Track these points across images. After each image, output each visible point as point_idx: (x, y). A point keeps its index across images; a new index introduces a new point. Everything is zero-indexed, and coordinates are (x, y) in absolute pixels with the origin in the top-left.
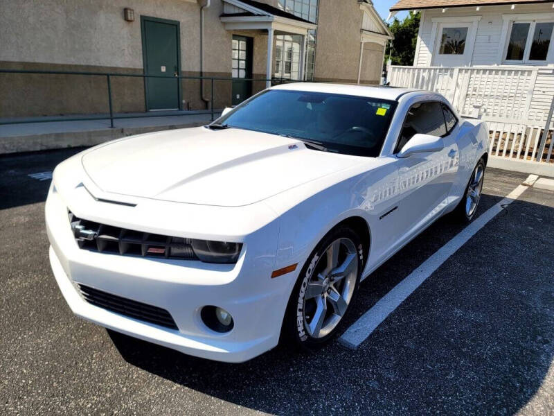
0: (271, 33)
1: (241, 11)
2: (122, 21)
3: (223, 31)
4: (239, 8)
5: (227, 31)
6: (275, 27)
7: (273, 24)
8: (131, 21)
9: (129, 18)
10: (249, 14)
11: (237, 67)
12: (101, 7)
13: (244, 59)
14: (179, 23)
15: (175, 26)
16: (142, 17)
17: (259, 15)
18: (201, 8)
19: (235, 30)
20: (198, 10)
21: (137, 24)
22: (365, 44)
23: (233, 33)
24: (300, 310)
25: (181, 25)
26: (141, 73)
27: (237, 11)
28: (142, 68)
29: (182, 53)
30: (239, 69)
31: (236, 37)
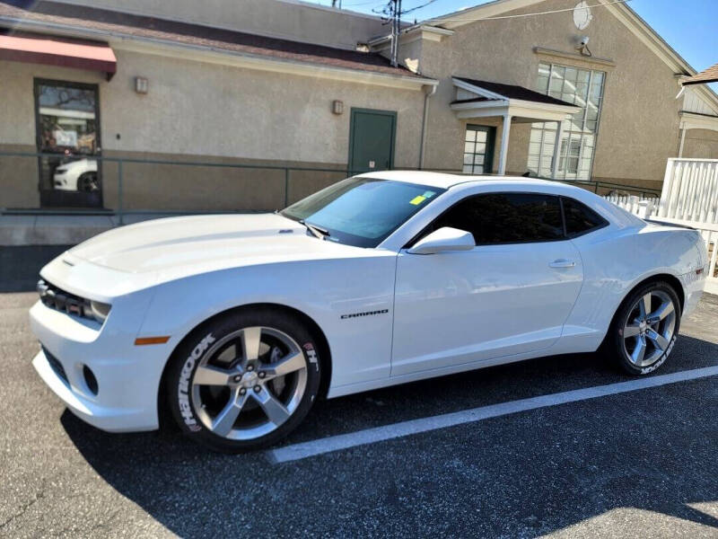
0: (508, 121)
1: (476, 97)
2: (331, 115)
3: (454, 121)
4: (473, 93)
5: (460, 119)
6: (512, 112)
7: (510, 109)
8: (338, 114)
9: (337, 111)
10: (484, 99)
11: (471, 163)
12: (308, 101)
13: (484, 152)
14: (396, 113)
15: (391, 118)
16: (352, 109)
17: (493, 100)
18: (426, 96)
19: (470, 119)
20: (421, 98)
21: (347, 116)
22: (688, 131)
23: (468, 122)
24: (182, 392)
25: (398, 116)
26: (345, 168)
27: (471, 97)
28: (346, 163)
29: (397, 145)
30: (474, 165)
31: (470, 127)
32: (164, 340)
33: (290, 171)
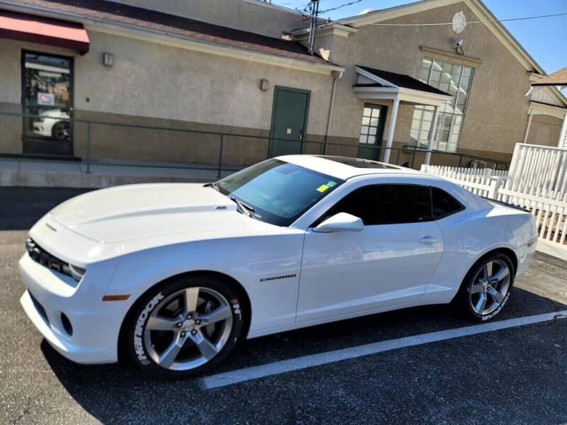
0: (397, 104)
1: (373, 83)
2: (259, 90)
3: (355, 100)
4: (371, 80)
5: (360, 99)
6: (400, 97)
7: (399, 95)
8: (265, 90)
9: (264, 87)
10: (378, 85)
11: (367, 133)
12: (241, 78)
13: (377, 125)
14: (310, 92)
15: (305, 96)
16: (276, 87)
17: (386, 86)
18: (334, 79)
19: (368, 99)
20: (331, 80)
21: (271, 93)
22: (534, 116)
23: (366, 102)
24: (138, 336)
25: (312, 93)
26: (268, 135)
27: (369, 82)
28: (269, 129)
29: (309, 118)
30: (368, 135)
31: (368, 105)
32: (125, 297)
33: (224, 136)
